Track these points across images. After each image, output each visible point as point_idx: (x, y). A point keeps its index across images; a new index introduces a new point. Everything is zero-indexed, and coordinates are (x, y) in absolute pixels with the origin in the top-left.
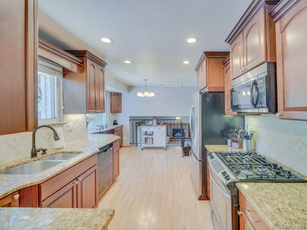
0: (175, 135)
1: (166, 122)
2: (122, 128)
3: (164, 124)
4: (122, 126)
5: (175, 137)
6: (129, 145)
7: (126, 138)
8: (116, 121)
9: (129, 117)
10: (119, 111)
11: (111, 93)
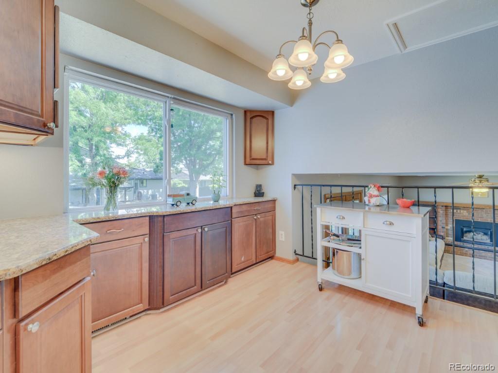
0: (465, 238)
1: (427, 196)
2: (275, 207)
3: (418, 204)
4: (275, 200)
5: (466, 245)
6: (291, 257)
7: (283, 236)
8: (260, 186)
9: (290, 176)
10: (265, 159)
11: (245, 112)
